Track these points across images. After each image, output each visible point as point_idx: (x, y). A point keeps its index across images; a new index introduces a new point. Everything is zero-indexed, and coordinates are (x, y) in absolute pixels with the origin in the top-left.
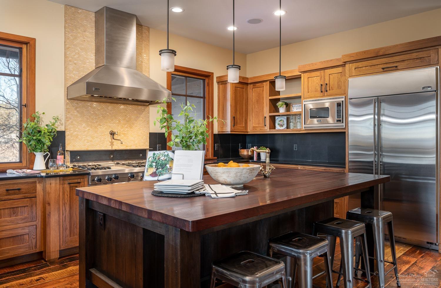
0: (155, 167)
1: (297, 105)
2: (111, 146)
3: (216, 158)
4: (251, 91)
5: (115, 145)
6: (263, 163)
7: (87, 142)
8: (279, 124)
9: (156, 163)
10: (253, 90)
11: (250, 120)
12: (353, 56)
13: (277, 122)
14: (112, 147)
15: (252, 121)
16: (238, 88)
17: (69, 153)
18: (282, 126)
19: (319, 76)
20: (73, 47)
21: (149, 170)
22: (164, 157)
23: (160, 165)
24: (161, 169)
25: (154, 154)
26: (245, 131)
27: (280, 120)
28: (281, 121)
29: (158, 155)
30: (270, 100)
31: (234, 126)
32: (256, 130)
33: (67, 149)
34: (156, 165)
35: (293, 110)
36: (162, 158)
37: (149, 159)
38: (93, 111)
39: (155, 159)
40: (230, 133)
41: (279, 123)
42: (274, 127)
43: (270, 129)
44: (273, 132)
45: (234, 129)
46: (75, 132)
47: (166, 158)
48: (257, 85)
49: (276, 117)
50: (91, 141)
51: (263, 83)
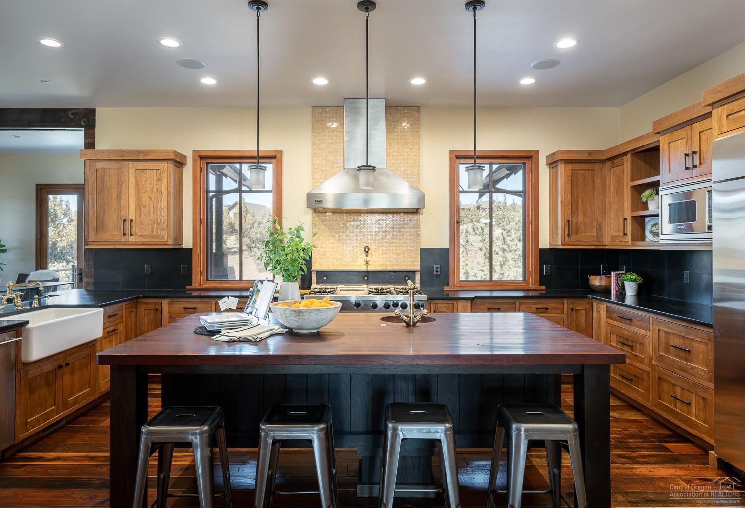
2: (365, 266)
3: (544, 287)
4: (609, 173)
5: (370, 265)
7: (336, 260)
8: (651, 232)
10: (611, 172)
11: (608, 225)
12: (719, 92)
13: (648, 227)
14: (367, 267)
16: (580, 171)
17: (315, 272)
19: (684, 138)
20: (320, 152)
26: (598, 243)
27: (653, 223)
28: (655, 225)
30: (633, 187)
31: (569, 236)
32: (615, 241)
33: (313, 268)
38: (343, 224)
40: (560, 247)
41: (653, 229)
42: (643, 238)
43: (633, 240)
44: (640, 246)
45: (571, 242)
46: (323, 248)
48: (616, 161)
49: (647, 219)
50: (340, 259)
51: (623, 158)
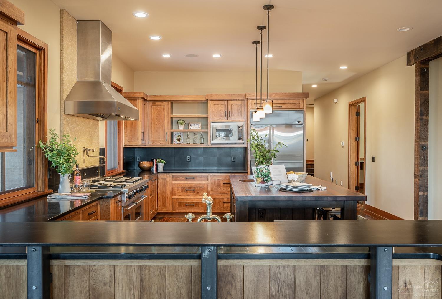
0: (262, 177)
1: (194, 124)
2: (84, 164)
4: (150, 107)
6: (173, 173)
8: (177, 139)
9: (261, 174)
11: (148, 135)
13: (176, 137)
15: (151, 135)
18: (180, 141)
19: (222, 104)
21: (258, 179)
22: (265, 170)
23: (265, 176)
24: (266, 178)
25: (257, 169)
28: (179, 136)
29: (260, 169)
30: (171, 118)
34: (262, 176)
35: (190, 127)
36: (264, 171)
37: (255, 172)
39: (259, 171)
42: (173, 142)
44: (173, 146)
47: (267, 171)
48: (157, 103)
49: (175, 133)
51: (164, 102)
